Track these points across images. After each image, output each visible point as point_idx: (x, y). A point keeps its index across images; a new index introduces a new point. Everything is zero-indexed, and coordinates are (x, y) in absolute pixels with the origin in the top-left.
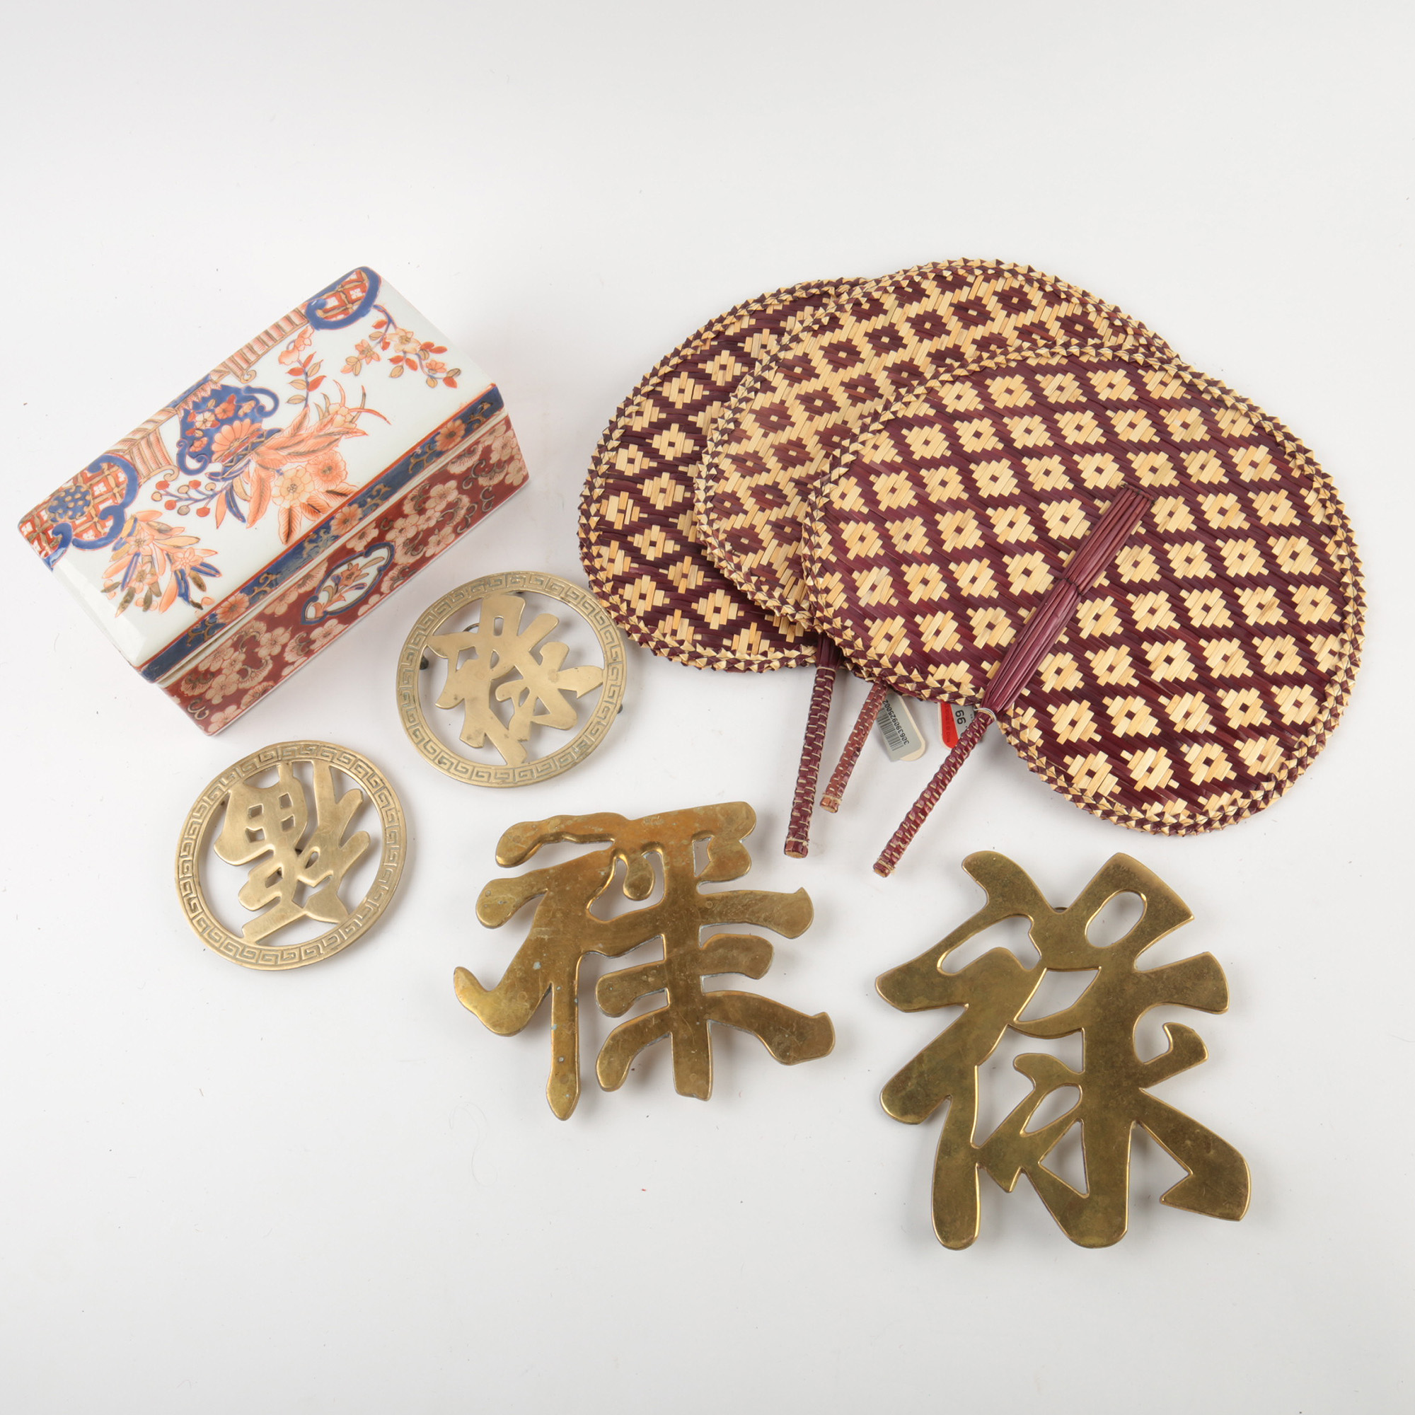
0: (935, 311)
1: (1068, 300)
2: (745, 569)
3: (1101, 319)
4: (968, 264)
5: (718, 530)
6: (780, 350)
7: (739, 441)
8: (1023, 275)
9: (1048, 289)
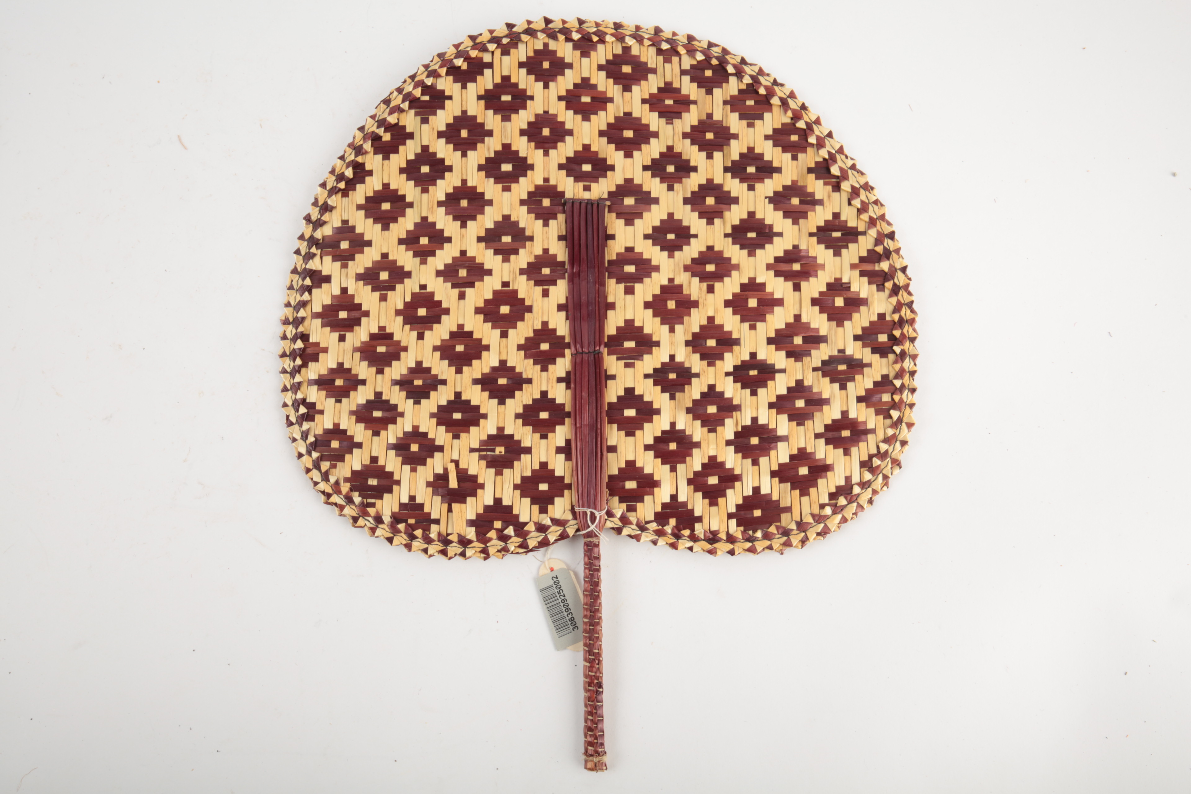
0: (464, 112)
1: (602, 41)
2: (387, 519)
3: (645, 48)
4: (478, 41)
5: (337, 483)
6: (315, 229)
7: (316, 359)
8: (543, 31)
9: (576, 36)
